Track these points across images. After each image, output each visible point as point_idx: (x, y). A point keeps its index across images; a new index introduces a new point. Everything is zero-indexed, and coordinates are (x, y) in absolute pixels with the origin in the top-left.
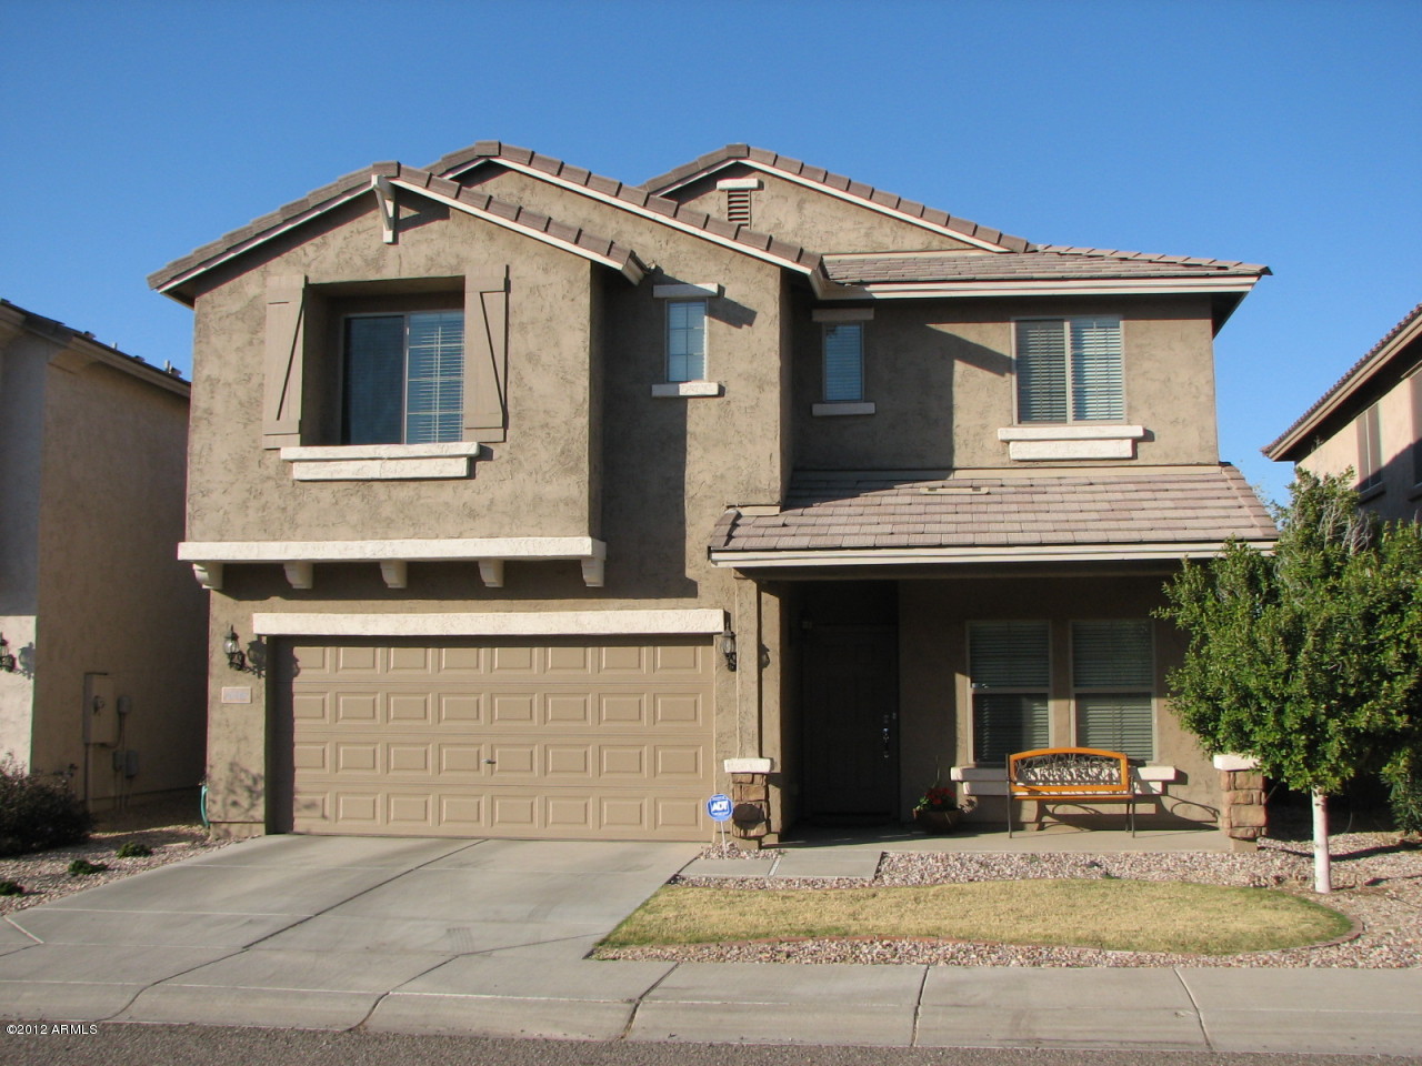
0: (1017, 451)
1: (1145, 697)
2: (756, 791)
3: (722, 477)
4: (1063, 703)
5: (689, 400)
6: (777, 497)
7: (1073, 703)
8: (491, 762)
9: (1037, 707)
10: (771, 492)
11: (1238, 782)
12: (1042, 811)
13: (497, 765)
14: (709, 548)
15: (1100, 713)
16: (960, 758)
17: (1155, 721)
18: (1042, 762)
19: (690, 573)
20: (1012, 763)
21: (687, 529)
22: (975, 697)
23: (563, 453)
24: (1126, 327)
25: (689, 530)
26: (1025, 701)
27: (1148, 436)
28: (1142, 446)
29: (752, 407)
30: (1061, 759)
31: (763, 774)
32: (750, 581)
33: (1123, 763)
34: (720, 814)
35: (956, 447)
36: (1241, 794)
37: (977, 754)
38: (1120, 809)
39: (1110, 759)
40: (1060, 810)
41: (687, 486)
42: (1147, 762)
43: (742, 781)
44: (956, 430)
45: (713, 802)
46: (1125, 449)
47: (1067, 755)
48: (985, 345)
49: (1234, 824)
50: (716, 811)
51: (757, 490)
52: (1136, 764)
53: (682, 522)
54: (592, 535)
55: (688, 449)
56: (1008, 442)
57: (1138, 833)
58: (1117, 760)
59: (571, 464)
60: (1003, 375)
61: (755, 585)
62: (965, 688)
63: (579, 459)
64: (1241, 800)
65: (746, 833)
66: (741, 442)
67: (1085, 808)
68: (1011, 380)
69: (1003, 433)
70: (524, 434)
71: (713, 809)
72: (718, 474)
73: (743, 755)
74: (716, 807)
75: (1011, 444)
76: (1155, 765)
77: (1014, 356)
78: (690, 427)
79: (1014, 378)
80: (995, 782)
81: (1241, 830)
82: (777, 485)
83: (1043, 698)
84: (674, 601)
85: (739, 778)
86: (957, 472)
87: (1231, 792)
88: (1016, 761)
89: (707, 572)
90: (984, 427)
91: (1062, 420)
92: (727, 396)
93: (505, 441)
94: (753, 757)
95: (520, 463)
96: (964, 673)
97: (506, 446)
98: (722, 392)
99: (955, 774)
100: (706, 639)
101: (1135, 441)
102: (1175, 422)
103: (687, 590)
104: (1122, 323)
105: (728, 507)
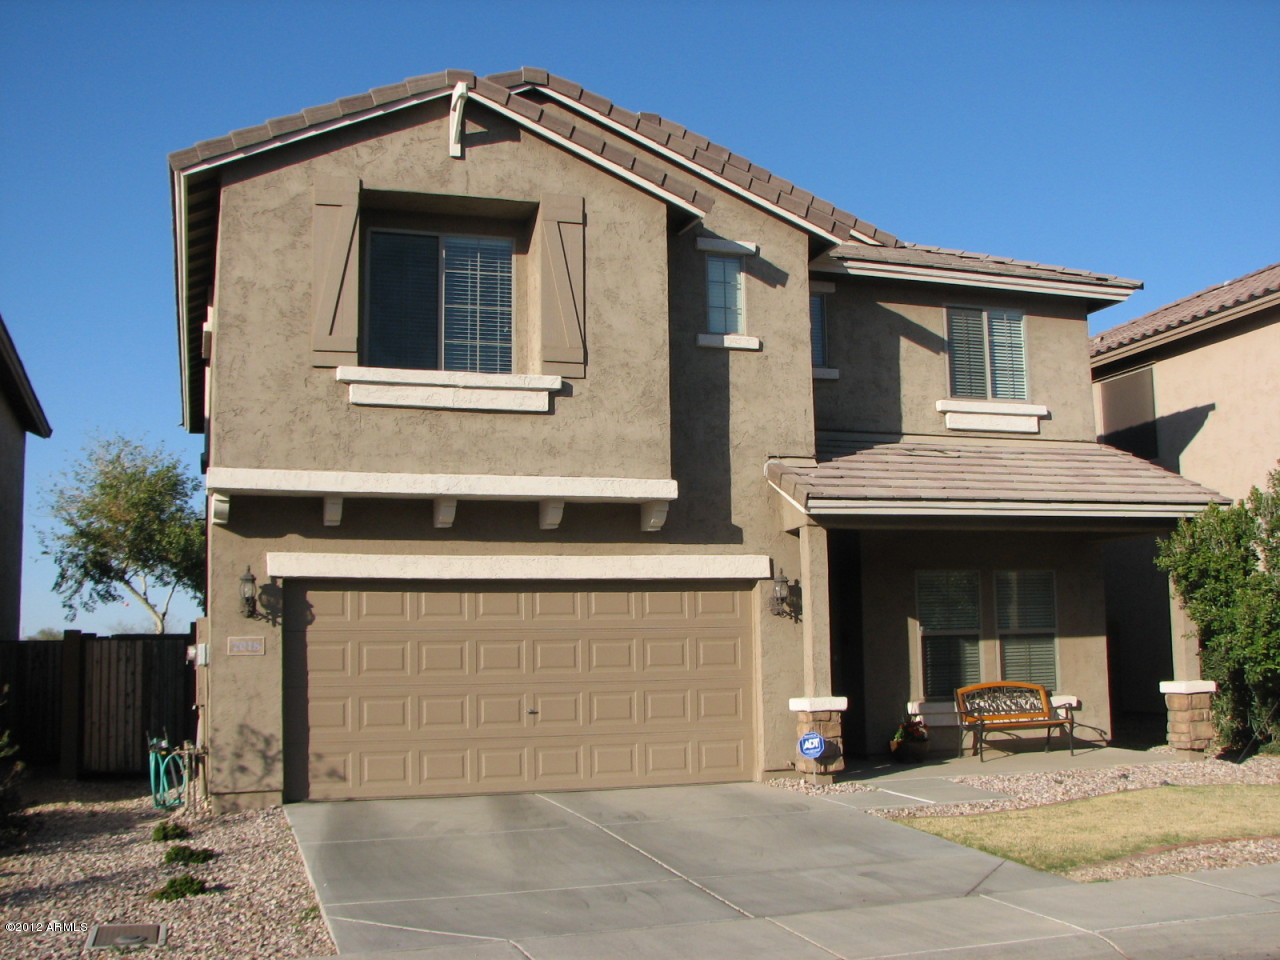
0: (951, 421)
1: (1050, 637)
2: (833, 728)
3: (764, 428)
4: (990, 643)
5: (731, 352)
6: (812, 451)
7: (998, 643)
8: (534, 713)
9: (968, 648)
10: (807, 445)
11: (1194, 702)
12: (978, 739)
13: (540, 715)
14: (808, 494)
15: (1016, 650)
16: (913, 696)
17: (1058, 657)
18: (980, 694)
19: (736, 520)
20: (960, 696)
21: (732, 477)
22: (924, 639)
23: (644, 394)
24: (1028, 321)
25: (734, 478)
26: (961, 641)
27: (1048, 417)
28: (1044, 423)
29: (787, 364)
30: (993, 691)
31: (838, 711)
32: (820, 528)
33: (1042, 693)
34: (812, 751)
35: (904, 414)
36: (1197, 712)
37: (926, 692)
38: (1042, 733)
39: (1031, 691)
40: (992, 736)
41: (731, 435)
42: (1053, 692)
43: (819, 719)
44: (904, 400)
45: (805, 741)
46: (1031, 425)
47: (999, 688)
48: (924, 326)
49: (1193, 738)
50: (807, 749)
51: (795, 443)
52: (1049, 694)
53: (727, 470)
54: (673, 477)
55: (731, 399)
56: (944, 413)
57: (1076, 751)
58: (1037, 691)
59: (653, 405)
60: (938, 353)
61: (825, 532)
62: (915, 630)
63: (660, 400)
64: (1196, 718)
65: (826, 768)
66: (779, 396)
67: (1009, 734)
68: (945, 357)
69: (940, 405)
70: (604, 372)
71: (805, 748)
72: (760, 425)
73: (817, 694)
74: (807, 745)
75: (948, 415)
76: (1060, 695)
77: (946, 338)
78: (733, 378)
79: (947, 356)
80: (949, 713)
81: (1197, 742)
82: (812, 439)
83: (975, 639)
84: (722, 547)
85: (819, 716)
86: (905, 437)
87: (1190, 712)
88: (963, 695)
89: (751, 519)
90: (925, 398)
91: (982, 396)
92: (766, 351)
93: (585, 378)
94: (827, 695)
95: (601, 401)
96: (914, 617)
97: (586, 383)
98: (760, 349)
99: (912, 708)
100: (748, 584)
101: (1041, 418)
102: (1065, 404)
103: (731, 536)
104: (1024, 317)
105: (770, 457)
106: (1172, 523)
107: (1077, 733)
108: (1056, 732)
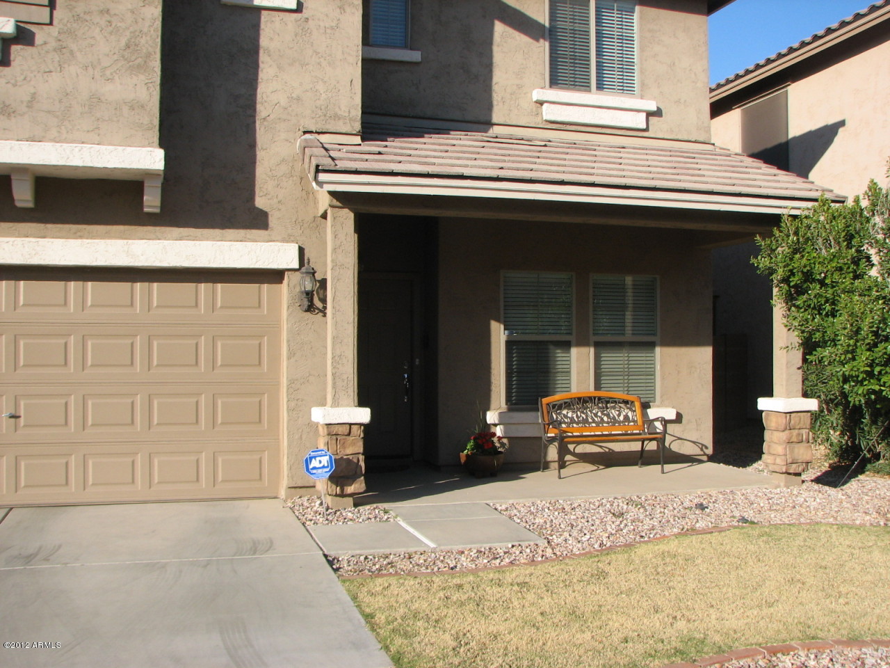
0: (549, 113)
1: (651, 345)
2: (353, 444)
3: (298, 99)
4: (584, 350)
5: (264, 13)
6: (358, 126)
7: (592, 350)
8: (15, 417)
9: (560, 354)
10: (350, 119)
11: (792, 422)
12: (563, 451)
13: (22, 421)
14: (317, 166)
15: (614, 359)
16: (494, 403)
17: (658, 367)
18: (568, 404)
19: (260, 202)
20: (544, 406)
21: (258, 153)
22: (509, 344)
23: (128, 46)
24: (641, 12)
25: (260, 154)
26: (551, 347)
27: (658, 113)
28: (653, 120)
29: (332, 28)
30: (583, 401)
31: (361, 425)
32: (346, 210)
33: (637, 405)
34: (320, 471)
35: (495, 103)
36: (795, 432)
37: (508, 399)
38: (636, 446)
39: (626, 402)
40: (581, 449)
41: (259, 107)
42: (651, 404)
43: (336, 432)
44: (495, 88)
45: (311, 458)
46: (639, 121)
47: (590, 398)
48: (522, 11)
49: (789, 461)
50: (314, 468)
51: (337, 117)
52: (645, 406)
53: (252, 146)
54: (161, 145)
55: (261, 65)
56: (541, 103)
58: (632, 402)
59: (139, 60)
60: (537, 40)
61: (352, 215)
62: (499, 335)
63: (148, 55)
64: (794, 439)
65: (342, 490)
66: (319, 64)
67: (601, 447)
68: (545, 45)
69: (537, 95)
70: (77, 18)
71: (311, 467)
72: (294, 95)
73: (336, 404)
74: (314, 463)
75: (545, 105)
76: (658, 406)
77: (547, 25)
78: (264, 42)
79: (547, 44)
80: (530, 424)
81: (794, 466)
82: (358, 113)
83: (566, 345)
84: (242, 233)
85: (335, 430)
86: (495, 127)
87: (787, 432)
88: (548, 404)
89: (279, 202)
90: (519, 87)
91: (585, 87)
92: (306, 13)
93: (51, 24)
94: (348, 405)
95: (72, 52)
96: (498, 320)
97: (53, 30)
98: (299, 9)
99: (491, 417)
100: (275, 276)
101: (650, 114)
102: (678, 102)
103: (257, 220)
104: (637, 8)
105: (305, 133)
106: (775, 220)
107: (676, 447)
108: (652, 446)
